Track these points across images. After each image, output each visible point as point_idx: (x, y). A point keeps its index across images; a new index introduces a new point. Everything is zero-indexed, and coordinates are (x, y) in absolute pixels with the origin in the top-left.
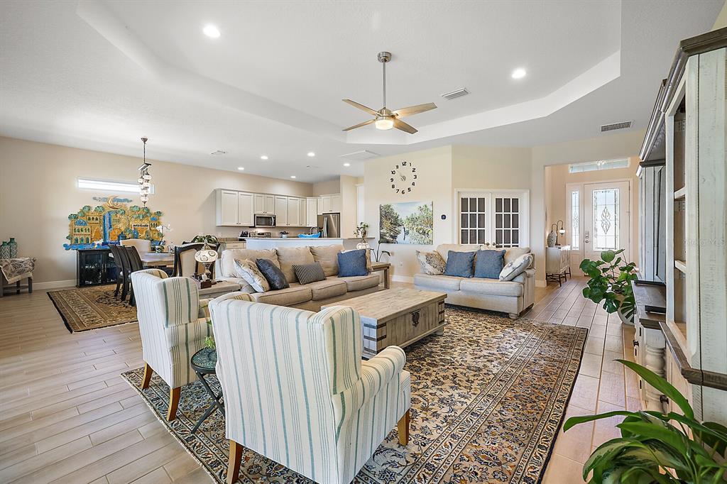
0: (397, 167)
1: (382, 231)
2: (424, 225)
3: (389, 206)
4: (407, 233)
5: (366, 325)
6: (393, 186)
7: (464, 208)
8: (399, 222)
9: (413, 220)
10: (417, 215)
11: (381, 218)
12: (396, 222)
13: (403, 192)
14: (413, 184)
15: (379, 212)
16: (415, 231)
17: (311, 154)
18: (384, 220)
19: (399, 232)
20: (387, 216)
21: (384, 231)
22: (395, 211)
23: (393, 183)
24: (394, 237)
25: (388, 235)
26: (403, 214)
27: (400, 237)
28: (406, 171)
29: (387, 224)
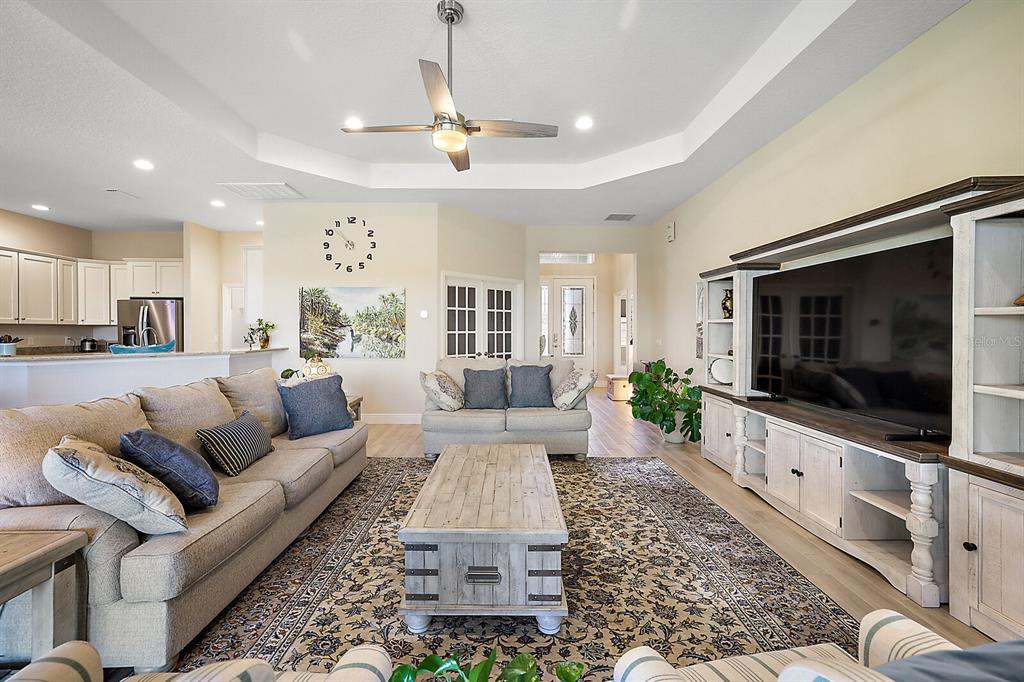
0: (338, 224)
1: (304, 336)
2: (389, 327)
3: (322, 292)
4: (357, 339)
5: (532, 548)
6: (329, 257)
7: (451, 302)
8: (342, 320)
9: (369, 317)
10: (378, 310)
11: (302, 313)
12: (334, 320)
13: (349, 269)
14: (370, 257)
15: (298, 301)
16: (373, 336)
17: (144, 165)
18: (309, 315)
19: (341, 338)
20: (316, 309)
21: (309, 335)
22: (333, 301)
23: (328, 251)
24: (331, 347)
25: (317, 342)
26: (349, 308)
27: (343, 347)
28: (356, 232)
29: (315, 323)
